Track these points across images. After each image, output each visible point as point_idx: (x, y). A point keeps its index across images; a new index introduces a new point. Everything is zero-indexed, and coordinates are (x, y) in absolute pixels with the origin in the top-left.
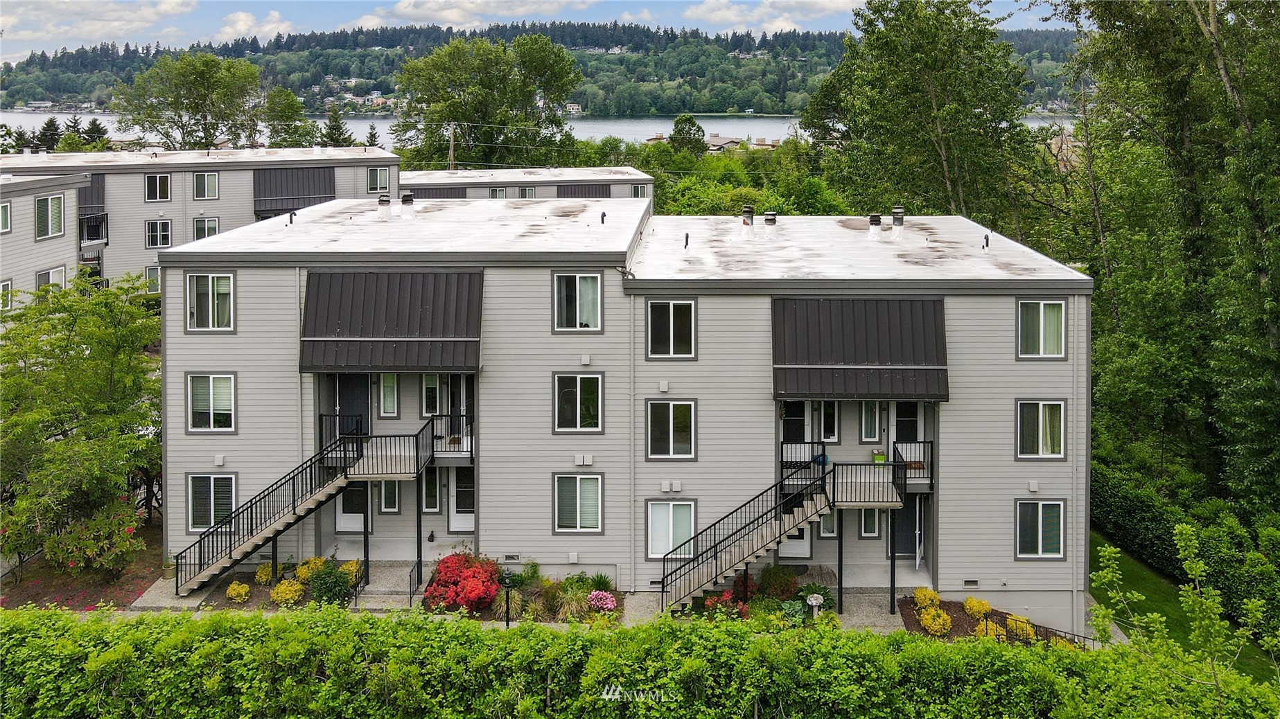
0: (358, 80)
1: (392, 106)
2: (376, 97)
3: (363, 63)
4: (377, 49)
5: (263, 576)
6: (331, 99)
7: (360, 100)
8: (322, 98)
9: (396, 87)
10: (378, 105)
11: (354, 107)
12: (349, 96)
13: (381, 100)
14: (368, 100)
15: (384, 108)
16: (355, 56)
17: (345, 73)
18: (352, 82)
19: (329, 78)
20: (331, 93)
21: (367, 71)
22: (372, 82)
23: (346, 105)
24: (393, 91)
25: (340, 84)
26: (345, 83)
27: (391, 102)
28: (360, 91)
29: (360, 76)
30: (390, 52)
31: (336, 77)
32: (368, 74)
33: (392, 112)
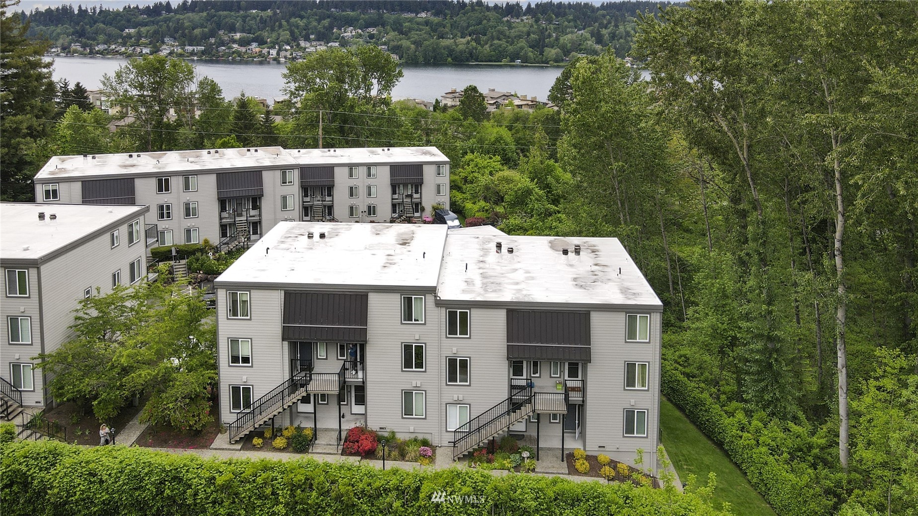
0: (241, 34)
1: (266, 54)
2: (254, 47)
3: (244, 21)
4: (254, 11)
5: (268, 434)
6: (223, 48)
7: (243, 49)
8: (217, 47)
9: (269, 40)
10: (256, 53)
11: (239, 54)
12: (235, 46)
13: (258, 50)
14: (249, 49)
15: (260, 55)
16: (238, 16)
17: (232, 29)
18: (238, 36)
19: (221, 32)
20: (223, 44)
21: (247, 28)
22: (251, 36)
23: (234, 53)
24: (266, 43)
25: (229, 37)
26: (232, 36)
27: (265, 51)
28: (244, 43)
29: (243, 31)
30: (263, 14)
31: (226, 32)
32: (248, 30)
33: (266, 58)
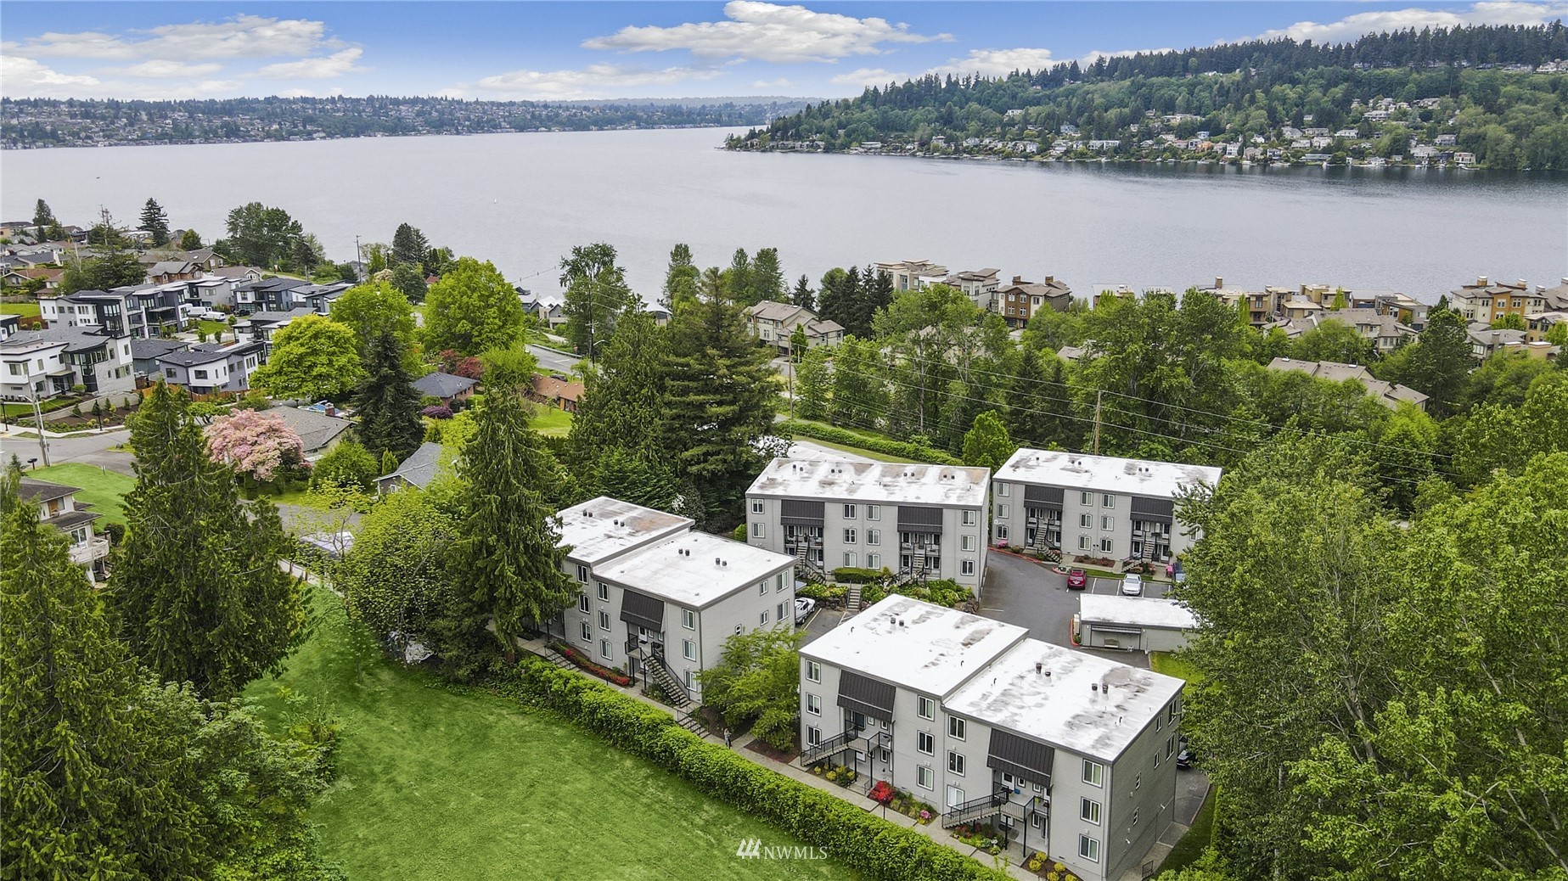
0: (1183, 116)
1: (1220, 152)
2: (1202, 141)
3: (1191, 93)
4: (1210, 74)
6: (1150, 142)
7: (1182, 144)
8: (1140, 141)
9: (1228, 126)
10: (1203, 151)
11: (1174, 152)
12: (1170, 138)
13: (1206, 144)
14: (1192, 144)
15: (1209, 154)
16: (1182, 85)
17: (1170, 107)
18: (1177, 119)
19: (1150, 113)
20: (1149, 134)
21: (1196, 104)
22: (1199, 118)
23: (1165, 150)
24: (1223, 131)
25: (1162, 122)
26: (1168, 120)
27: (1218, 147)
28: (1185, 132)
29: (1187, 110)
30: (1225, 79)
31: (1159, 113)
32: (1196, 108)
33: (1218, 160)
